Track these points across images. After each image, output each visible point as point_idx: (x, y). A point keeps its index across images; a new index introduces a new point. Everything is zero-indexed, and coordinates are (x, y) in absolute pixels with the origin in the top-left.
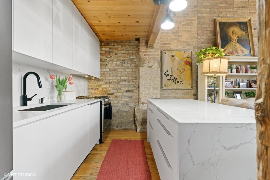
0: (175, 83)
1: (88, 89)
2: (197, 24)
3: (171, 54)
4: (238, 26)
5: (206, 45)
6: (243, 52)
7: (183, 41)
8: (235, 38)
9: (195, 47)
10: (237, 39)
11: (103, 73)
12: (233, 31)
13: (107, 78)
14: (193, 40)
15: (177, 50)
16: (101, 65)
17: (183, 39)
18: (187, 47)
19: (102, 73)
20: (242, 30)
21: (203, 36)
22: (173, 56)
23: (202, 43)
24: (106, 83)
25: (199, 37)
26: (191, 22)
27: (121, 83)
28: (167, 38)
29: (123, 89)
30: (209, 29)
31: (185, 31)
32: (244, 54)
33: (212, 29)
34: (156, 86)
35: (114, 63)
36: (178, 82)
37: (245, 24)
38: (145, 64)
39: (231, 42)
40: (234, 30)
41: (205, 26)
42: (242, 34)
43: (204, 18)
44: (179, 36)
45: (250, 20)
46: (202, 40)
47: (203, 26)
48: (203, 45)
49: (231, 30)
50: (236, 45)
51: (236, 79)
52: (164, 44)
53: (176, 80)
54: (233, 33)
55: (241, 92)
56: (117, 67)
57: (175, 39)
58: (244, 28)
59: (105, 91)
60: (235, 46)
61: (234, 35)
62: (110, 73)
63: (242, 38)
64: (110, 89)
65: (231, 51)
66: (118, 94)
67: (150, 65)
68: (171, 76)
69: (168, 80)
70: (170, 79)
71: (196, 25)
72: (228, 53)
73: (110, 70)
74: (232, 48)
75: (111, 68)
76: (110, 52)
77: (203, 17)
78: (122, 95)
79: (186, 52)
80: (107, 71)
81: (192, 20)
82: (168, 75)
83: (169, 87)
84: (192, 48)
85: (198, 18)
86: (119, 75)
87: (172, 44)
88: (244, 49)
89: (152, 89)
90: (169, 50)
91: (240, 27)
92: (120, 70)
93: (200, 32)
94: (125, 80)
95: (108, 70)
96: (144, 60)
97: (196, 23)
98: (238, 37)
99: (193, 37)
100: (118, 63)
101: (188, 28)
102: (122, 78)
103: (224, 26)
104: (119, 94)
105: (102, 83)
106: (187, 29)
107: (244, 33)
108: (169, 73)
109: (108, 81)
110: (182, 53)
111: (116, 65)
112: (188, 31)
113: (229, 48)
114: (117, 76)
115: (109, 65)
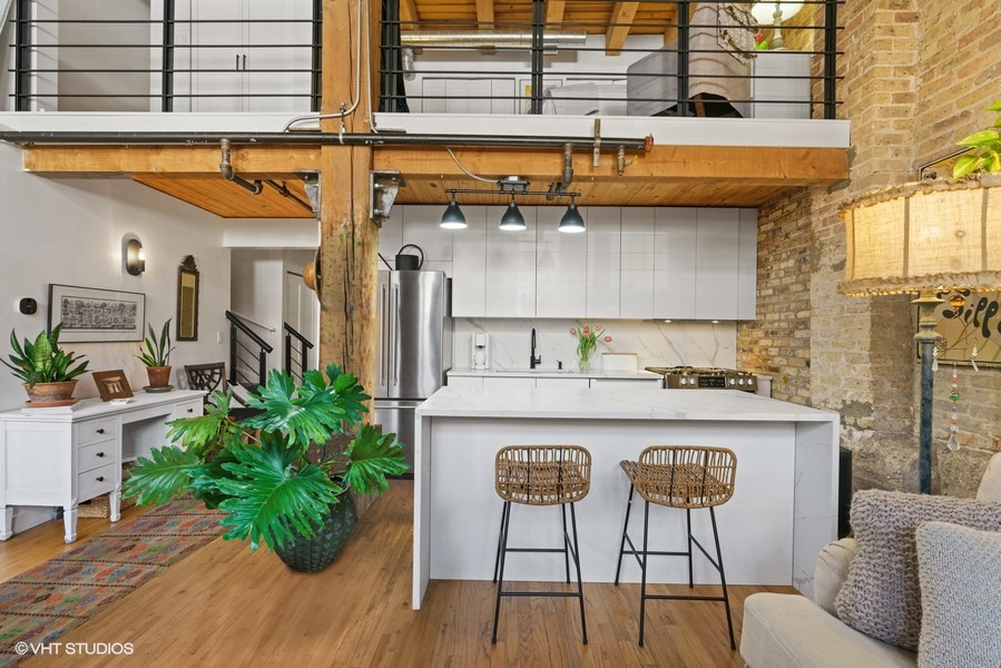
0: (986, 334)
1: (738, 349)
11: (762, 301)
13: (769, 317)
16: (759, 277)
19: (762, 305)
24: (767, 334)
27: (797, 334)
28: (957, 90)
29: (800, 353)
34: (856, 350)
35: (783, 265)
38: (824, 260)
52: (940, 126)
53: (989, 315)
56: (788, 281)
59: (765, 360)
62: (774, 299)
64: (774, 351)
66: (788, 370)
67: (838, 257)
69: (948, 313)
73: (774, 289)
75: (776, 283)
76: (774, 231)
78: (797, 377)
80: (769, 296)
83: (952, 356)
86: (792, 306)
92: (794, 288)
94: (805, 324)
95: (770, 292)
96: (822, 244)
100: (791, 263)
102: (800, 314)
104: (792, 372)
105: (760, 334)
109: (770, 328)
111: (787, 272)
114: (788, 309)
115: (773, 276)
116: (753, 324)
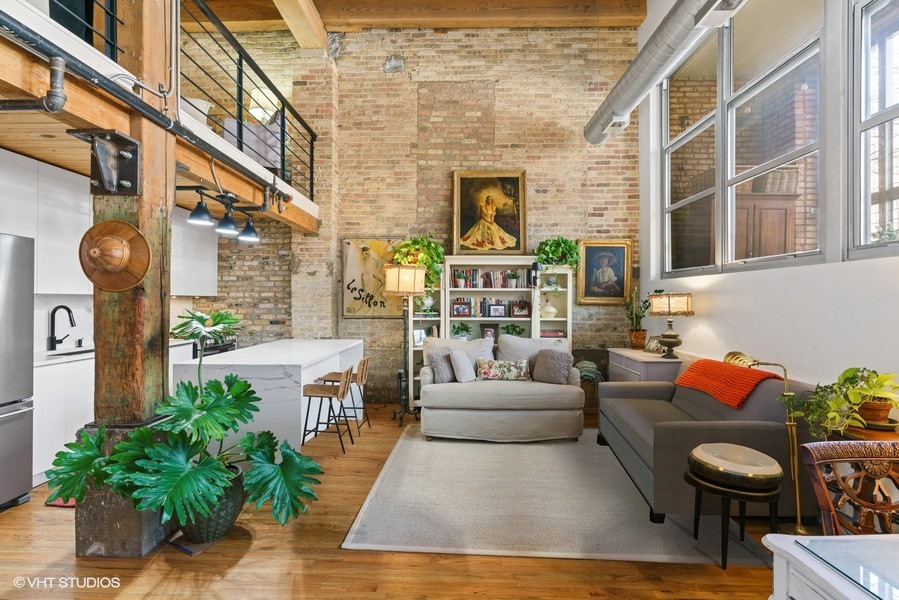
0: (370, 306)
2: (418, 182)
3: (362, 246)
4: (500, 187)
5: (437, 226)
6: (503, 242)
7: (388, 218)
8: (490, 212)
9: (413, 230)
10: (495, 214)
11: (224, 284)
12: (487, 198)
13: (232, 295)
14: (408, 216)
15: (375, 237)
16: (220, 268)
17: (388, 213)
18: (397, 231)
19: (223, 286)
20: (506, 194)
21: (430, 206)
22: (364, 249)
23: (428, 221)
24: (230, 306)
25: (421, 210)
26: (405, 179)
27: (261, 306)
28: (355, 213)
29: (265, 317)
30: (442, 193)
31: (392, 196)
32: (507, 245)
33: (448, 193)
34: (324, 313)
35: (246, 263)
36: (376, 304)
37: (514, 182)
38: (301, 269)
39: (482, 221)
40: (490, 194)
41: (434, 187)
42: (505, 205)
43: (430, 170)
44: (379, 208)
45: (524, 174)
46: (427, 215)
47: (429, 186)
48: (429, 225)
49: (484, 194)
50: (491, 226)
51: (484, 299)
52: (348, 224)
53: (371, 299)
54: (487, 202)
55: (498, 325)
56: (252, 273)
57: (372, 213)
58: (510, 191)
60: (489, 228)
61: (489, 207)
62: (238, 284)
63: (505, 213)
65: (480, 240)
66: (253, 328)
67: (312, 269)
68: (362, 290)
69: (355, 298)
70: (358, 296)
71: (414, 185)
72: (473, 244)
73: (238, 278)
74: (483, 233)
75: (241, 273)
76: (237, 241)
77: (429, 168)
78: (262, 331)
79: (392, 240)
80: (232, 281)
81: (407, 174)
82: (355, 289)
83: (357, 314)
84: (407, 232)
85: (420, 169)
86: (256, 289)
87: (364, 224)
88: (507, 237)
89: (315, 318)
90: (357, 237)
91: (504, 187)
92: (258, 278)
93: (423, 197)
94: (268, 300)
95: (235, 278)
96: (300, 261)
97: (415, 180)
98: (497, 210)
99: (409, 209)
100: (255, 263)
101: (399, 191)
102: (263, 295)
103: (471, 186)
104: (257, 329)
105: (223, 305)
106: (395, 192)
107: (510, 202)
108: (358, 285)
109: (234, 302)
110: (384, 243)
111: (251, 268)
112: (398, 196)
113: (476, 234)
114: (252, 291)
115: (236, 268)
116: (214, 299)
